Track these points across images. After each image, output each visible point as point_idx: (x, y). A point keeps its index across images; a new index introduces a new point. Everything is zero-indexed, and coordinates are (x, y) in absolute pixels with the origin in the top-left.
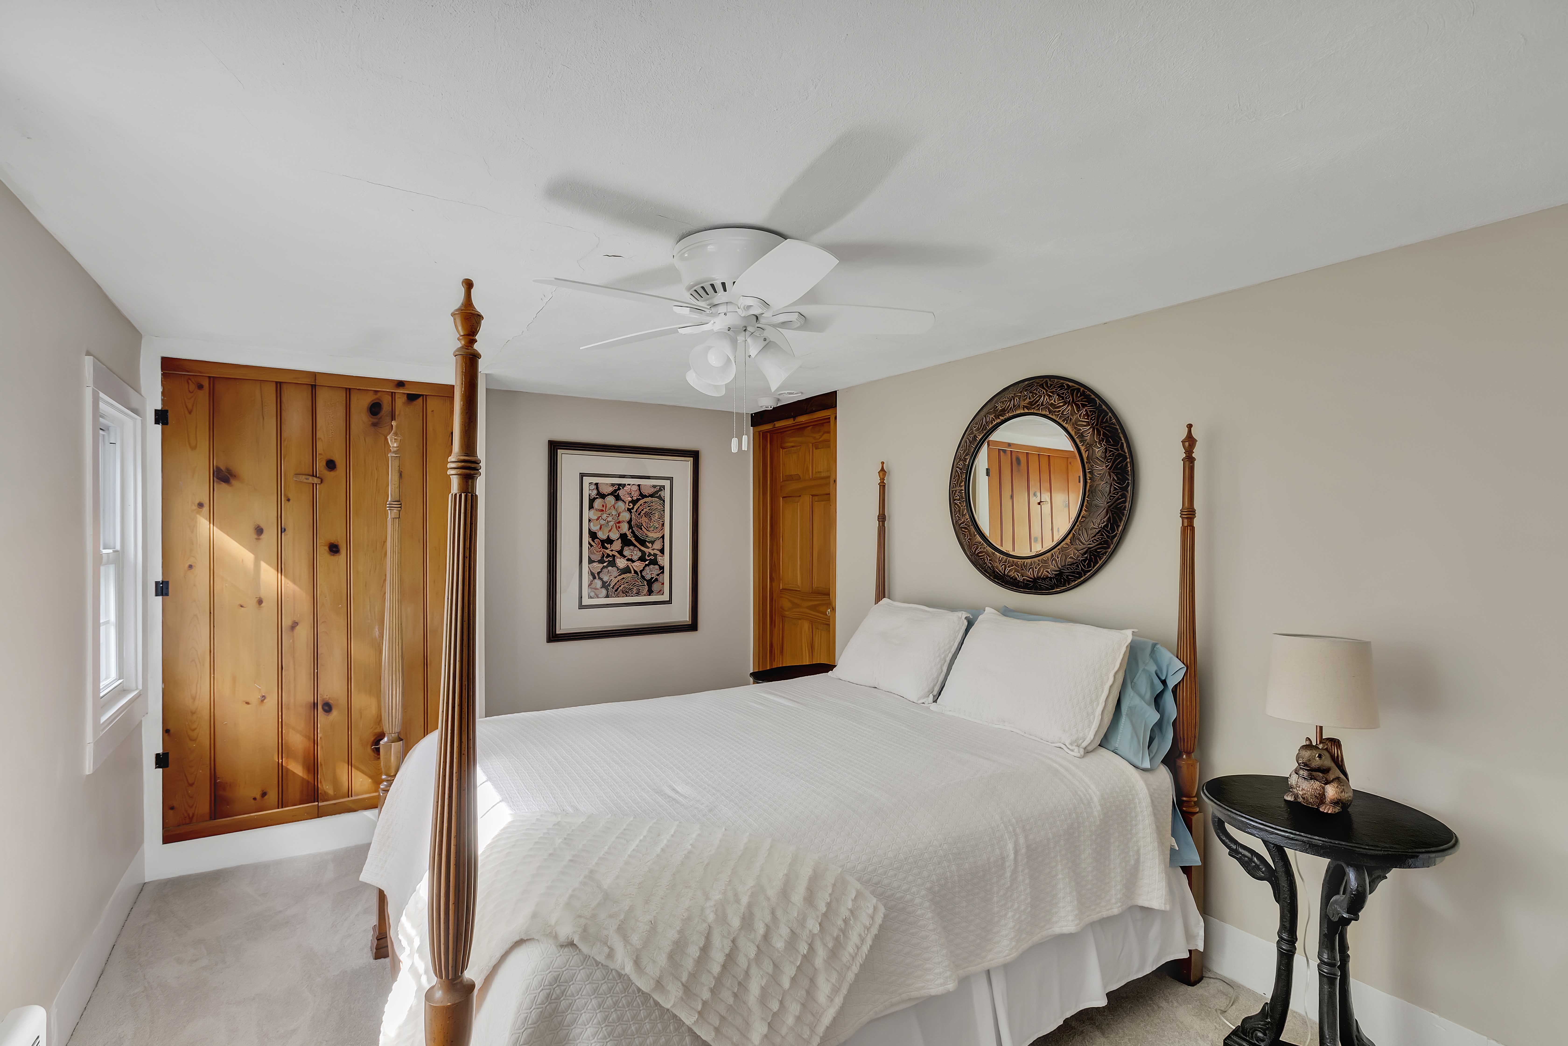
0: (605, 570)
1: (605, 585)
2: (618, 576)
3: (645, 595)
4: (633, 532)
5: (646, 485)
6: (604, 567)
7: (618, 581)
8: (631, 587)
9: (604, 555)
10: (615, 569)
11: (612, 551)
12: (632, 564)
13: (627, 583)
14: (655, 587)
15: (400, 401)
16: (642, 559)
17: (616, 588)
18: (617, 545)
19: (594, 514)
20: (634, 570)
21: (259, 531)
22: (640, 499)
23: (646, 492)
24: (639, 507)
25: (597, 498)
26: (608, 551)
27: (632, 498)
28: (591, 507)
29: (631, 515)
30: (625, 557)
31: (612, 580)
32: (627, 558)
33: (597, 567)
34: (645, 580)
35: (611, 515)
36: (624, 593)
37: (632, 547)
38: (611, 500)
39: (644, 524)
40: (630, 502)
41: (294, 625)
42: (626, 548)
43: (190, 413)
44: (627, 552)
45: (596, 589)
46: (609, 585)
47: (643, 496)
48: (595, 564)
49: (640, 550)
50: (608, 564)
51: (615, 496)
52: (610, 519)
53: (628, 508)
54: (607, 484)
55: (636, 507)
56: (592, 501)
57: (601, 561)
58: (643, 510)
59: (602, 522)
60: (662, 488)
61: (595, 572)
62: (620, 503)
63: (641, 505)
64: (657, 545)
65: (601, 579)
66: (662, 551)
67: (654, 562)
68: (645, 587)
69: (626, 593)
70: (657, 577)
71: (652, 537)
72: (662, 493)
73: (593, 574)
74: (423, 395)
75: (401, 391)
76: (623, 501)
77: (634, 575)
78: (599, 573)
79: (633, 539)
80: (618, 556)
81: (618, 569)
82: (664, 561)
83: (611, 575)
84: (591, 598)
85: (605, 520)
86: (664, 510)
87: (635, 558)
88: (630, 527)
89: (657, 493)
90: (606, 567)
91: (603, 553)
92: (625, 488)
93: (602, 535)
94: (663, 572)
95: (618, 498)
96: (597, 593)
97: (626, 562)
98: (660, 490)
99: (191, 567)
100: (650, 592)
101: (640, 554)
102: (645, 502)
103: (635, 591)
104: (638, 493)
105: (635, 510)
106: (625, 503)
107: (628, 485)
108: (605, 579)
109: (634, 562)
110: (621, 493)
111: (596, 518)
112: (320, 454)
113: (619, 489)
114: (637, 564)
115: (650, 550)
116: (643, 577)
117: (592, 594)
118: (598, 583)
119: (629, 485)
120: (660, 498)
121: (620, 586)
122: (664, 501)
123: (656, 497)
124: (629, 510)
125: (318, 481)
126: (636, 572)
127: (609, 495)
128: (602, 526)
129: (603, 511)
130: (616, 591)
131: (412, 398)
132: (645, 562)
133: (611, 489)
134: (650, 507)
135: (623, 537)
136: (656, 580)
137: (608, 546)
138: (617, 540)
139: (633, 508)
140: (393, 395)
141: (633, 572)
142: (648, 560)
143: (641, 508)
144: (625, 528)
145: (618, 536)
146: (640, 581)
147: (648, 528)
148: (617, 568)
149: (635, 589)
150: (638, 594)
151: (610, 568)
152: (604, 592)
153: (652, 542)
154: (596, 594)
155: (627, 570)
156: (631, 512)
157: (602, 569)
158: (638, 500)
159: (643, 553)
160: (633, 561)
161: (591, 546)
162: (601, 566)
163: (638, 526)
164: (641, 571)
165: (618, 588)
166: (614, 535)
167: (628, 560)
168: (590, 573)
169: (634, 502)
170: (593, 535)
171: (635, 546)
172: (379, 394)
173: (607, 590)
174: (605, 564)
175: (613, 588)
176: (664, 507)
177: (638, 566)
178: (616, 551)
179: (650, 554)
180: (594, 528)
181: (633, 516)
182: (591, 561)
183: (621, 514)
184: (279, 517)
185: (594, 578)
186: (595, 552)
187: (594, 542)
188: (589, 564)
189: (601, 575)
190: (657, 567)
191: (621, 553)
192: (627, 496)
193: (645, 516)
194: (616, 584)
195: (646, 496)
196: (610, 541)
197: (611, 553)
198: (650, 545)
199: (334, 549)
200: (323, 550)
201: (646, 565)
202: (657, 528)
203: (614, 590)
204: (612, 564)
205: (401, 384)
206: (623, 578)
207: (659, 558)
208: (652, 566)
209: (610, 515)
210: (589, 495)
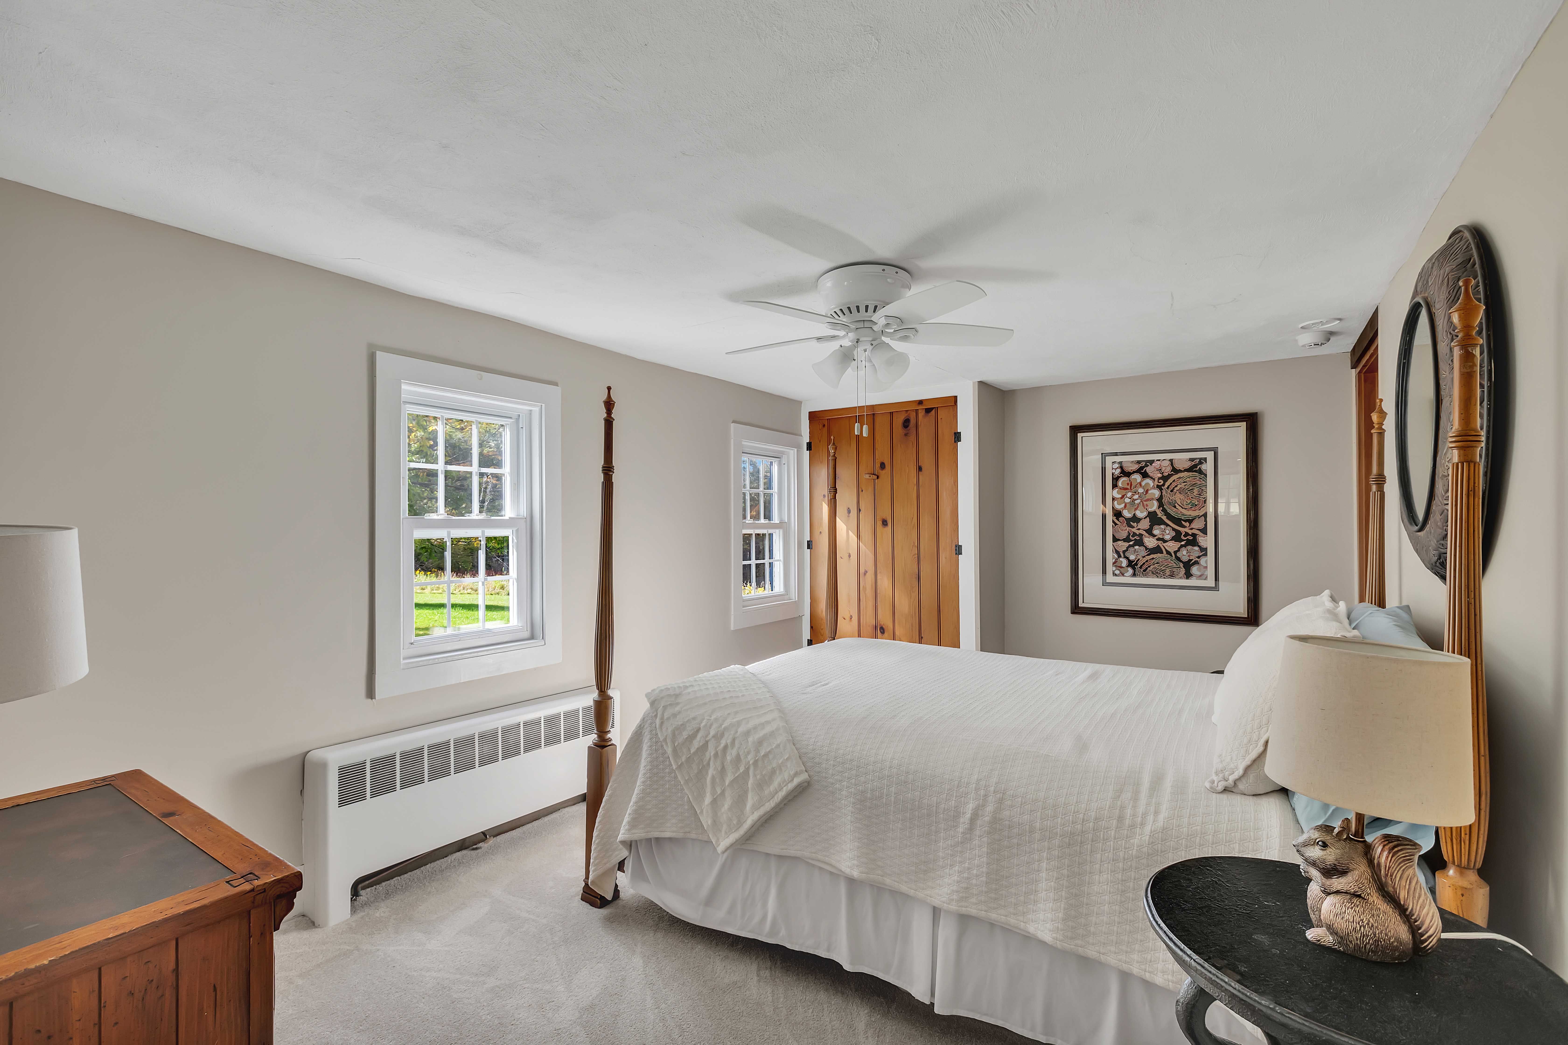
0: (1131, 549)
1: (1131, 564)
2: (1147, 555)
3: (1181, 578)
4: (1164, 510)
5: (1180, 459)
6: (1130, 546)
7: (1147, 561)
8: (1163, 569)
9: (1130, 534)
10: (1142, 548)
11: (1139, 529)
12: (1163, 544)
13: (1157, 563)
14: (1194, 570)
15: (921, 414)
16: (1177, 538)
17: (1144, 567)
18: (1145, 524)
19: (1118, 493)
20: (1166, 549)
21: (849, 511)
22: (1172, 475)
23: (1178, 466)
24: (1171, 484)
25: (1121, 476)
26: (1134, 530)
27: (1162, 474)
28: (1115, 486)
29: (1162, 492)
30: (1154, 536)
31: (1139, 559)
32: (1157, 537)
33: (1123, 545)
34: (1181, 561)
35: (1137, 493)
36: (1154, 574)
37: (1163, 527)
38: (1137, 477)
39: (1179, 502)
40: (1159, 479)
41: (866, 573)
42: (1156, 527)
43: (820, 442)
44: (1156, 532)
45: (1122, 567)
46: (1136, 564)
47: (1175, 471)
48: (1119, 542)
49: (1174, 529)
50: (1134, 543)
51: (1141, 473)
52: (1136, 497)
53: (1157, 485)
54: (1132, 462)
55: (1167, 484)
56: (1115, 479)
57: (1127, 540)
58: (1176, 486)
59: (1127, 500)
60: (1203, 461)
61: (1121, 550)
62: (1148, 481)
63: (1174, 481)
64: (1198, 524)
65: (1127, 558)
66: (1204, 531)
67: (1193, 542)
68: (1181, 569)
69: (1156, 574)
70: (1197, 559)
71: (1190, 515)
72: (1203, 467)
73: (1117, 552)
74: (935, 408)
75: (921, 407)
76: (1151, 478)
77: (1166, 555)
78: (1124, 552)
79: (1164, 518)
80: (1147, 535)
81: (1146, 549)
82: (1207, 541)
83: (1138, 554)
84: (1116, 575)
85: (1130, 499)
86: (1206, 485)
87: (1167, 537)
88: (1161, 505)
89: (1195, 468)
90: (1133, 546)
91: (1128, 532)
92: (1153, 465)
93: (1127, 514)
94: (1206, 555)
95: (1145, 475)
96: (1123, 572)
97: (1156, 542)
98: (1201, 463)
99: (821, 532)
100: (1188, 575)
101: (1174, 534)
102: (1180, 478)
103: (1168, 572)
104: (1169, 469)
105: (1166, 486)
106: (1154, 479)
107: (1157, 460)
108: (1132, 557)
109: (1167, 541)
110: (1149, 470)
111: (1120, 496)
112: (877, 459)
113: (1146, 466)
114: (1171, 544)
115: (1187, 530)
116: (1178, 559)
117: (1117, 572)
118: (1124, 563)
119: (1159, 460)
120: (1200, 472)
121: (1149, 567)
122: (1206, 475)
123: (1195, 471)
124: (1159, 487)
125: (875, 477)
126: (1168, 553)
127: (1134, 472)
128: (1127, 505)
129: (1127, 489)
130: (1145, 571)
131: (928, 411)
132: (1181, 542)
133: (1136, 467)
134: (1186, 482)
135: (1152, 516)
136: (1196, 563)
137: (1135, 524)
138: (1144, 518)
139: (1163, 485)
140: (917, 411)
141: (1164, 552)
142: (1185, 540)
143: (1174, 484)
144: (1154, 506)
145: (1145, 514)
146: (1175, 563)
147: (1184, 505)
148: (1146, 547)
149: (1168, 570)
150: (1172, 576)
151: (1137, 547)
152: (1130, 571)
153: (1190, 521)
154: (1120, 572)
155: (1157, 550)
156: (1161, 490)
157: (1128, 548)
158: (1169, 476)
159: (1178, 533)
160: (1165, 541)
161: (1116, 524)
162: (1127, 544)
163: (1170, 503)
164: (1175, 552)
165: (1147, 569)
166: (1141, 514)
167: (1158, 539)
168: (1114, 551)
169: (1165, 478)
170: (1118, 514)
171: (1167, 525)
172: (908, 412)
173: (1134, 569)
174: (1131, 543)
175: (1141, 567)
176: (1206, 482)
177: (1172, 546)
178: (1144, 530)
179: (1187, 534)
180: (1119, 507)
181: (1164, 493)
182: (1115, 540)
183: (1149, 492)
184: (858, 503)
185: (1119, 556)
186: (1120, 530)
187: (1118, 520)
188: (1113, 542)
189: (1127, 554)
190: (1197, 548)
191: (1149, 532)
192: (1157, 472)
193: (1180, 493)
194: (1144, 563)
195: (1180, 471)
196: (1136, 519)
197: (1137, 532)
198: (1187, 524)
199: (885, 523)
200: (879, 523)
201: (1182, 546)
202: (1196, 505)
203: (1142, 570)
204: (1140, 543)
205: (920, 402)
206: (1153, 559)
207: (1199, 538)
208: (1189, 547)
209: (1135, 492)
210: (1113, 474)
